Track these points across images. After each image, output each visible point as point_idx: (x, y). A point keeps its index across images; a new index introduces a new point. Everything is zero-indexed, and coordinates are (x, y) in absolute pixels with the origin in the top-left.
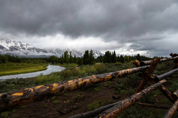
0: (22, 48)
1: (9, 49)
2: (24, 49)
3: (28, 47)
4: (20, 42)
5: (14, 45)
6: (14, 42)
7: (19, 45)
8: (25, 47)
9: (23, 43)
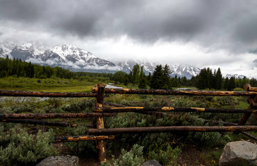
0: (82, 58)
1: (64, 58)
2: (84, 59)
3: (90, 56)
4: (79, 49)
5: (72, 53)
6: (72, 49)
7: (78, 53)
8: (85, 56)
9: (83, 51)
